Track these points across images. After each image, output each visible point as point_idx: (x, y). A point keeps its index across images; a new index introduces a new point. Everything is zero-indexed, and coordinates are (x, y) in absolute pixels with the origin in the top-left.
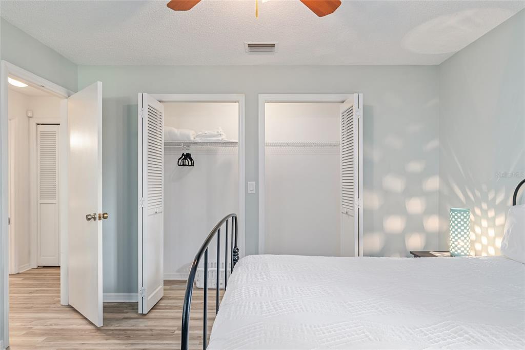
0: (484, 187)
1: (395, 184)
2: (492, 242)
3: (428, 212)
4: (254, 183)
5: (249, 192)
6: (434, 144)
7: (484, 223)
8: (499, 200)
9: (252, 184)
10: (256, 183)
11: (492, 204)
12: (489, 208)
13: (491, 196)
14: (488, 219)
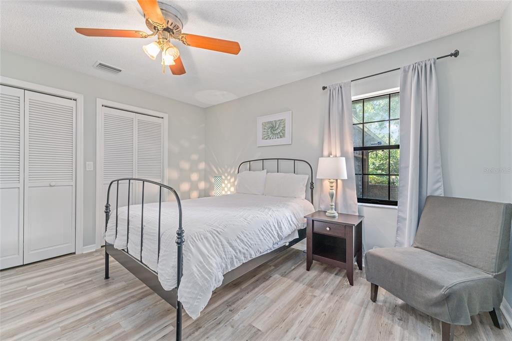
0: (226, 167)
1: (186, 165)
2: (229, 189)
3: (200, 180)
4: (92, 163)
5: (87, 169)
6: (203, 146)
7: (226, 182)
8: (232, 172)
9: (90, 164)
10: (94, 164)
11: (229, 174)
12: (228, 175)
13: (229, 170)
14: (227, 180)
